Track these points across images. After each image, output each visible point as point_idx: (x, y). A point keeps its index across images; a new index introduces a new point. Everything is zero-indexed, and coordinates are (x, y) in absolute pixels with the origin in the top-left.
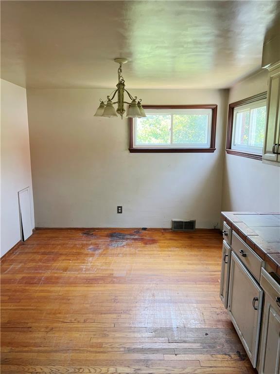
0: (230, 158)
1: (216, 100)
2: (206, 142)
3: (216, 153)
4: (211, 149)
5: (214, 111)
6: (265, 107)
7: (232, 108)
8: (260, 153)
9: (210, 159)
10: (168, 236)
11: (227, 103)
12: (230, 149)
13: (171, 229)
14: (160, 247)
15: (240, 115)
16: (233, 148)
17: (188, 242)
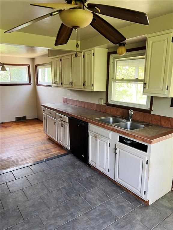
0: (38, 87)
1: (29, 63)
2: (27, 81)
3: (32, 86)
4: (30, 84)
5: (29, 67)
6: (51, 68)
7: (36, 66)
8: (51, 85)
9: (29, 88)
10: (15, 124)
11: (34, 64)
12: (38, 83)
13: (15, 121)
14: (14, 127)
15: (40, 69)
16: (39, 83)
17: (25, 124)
